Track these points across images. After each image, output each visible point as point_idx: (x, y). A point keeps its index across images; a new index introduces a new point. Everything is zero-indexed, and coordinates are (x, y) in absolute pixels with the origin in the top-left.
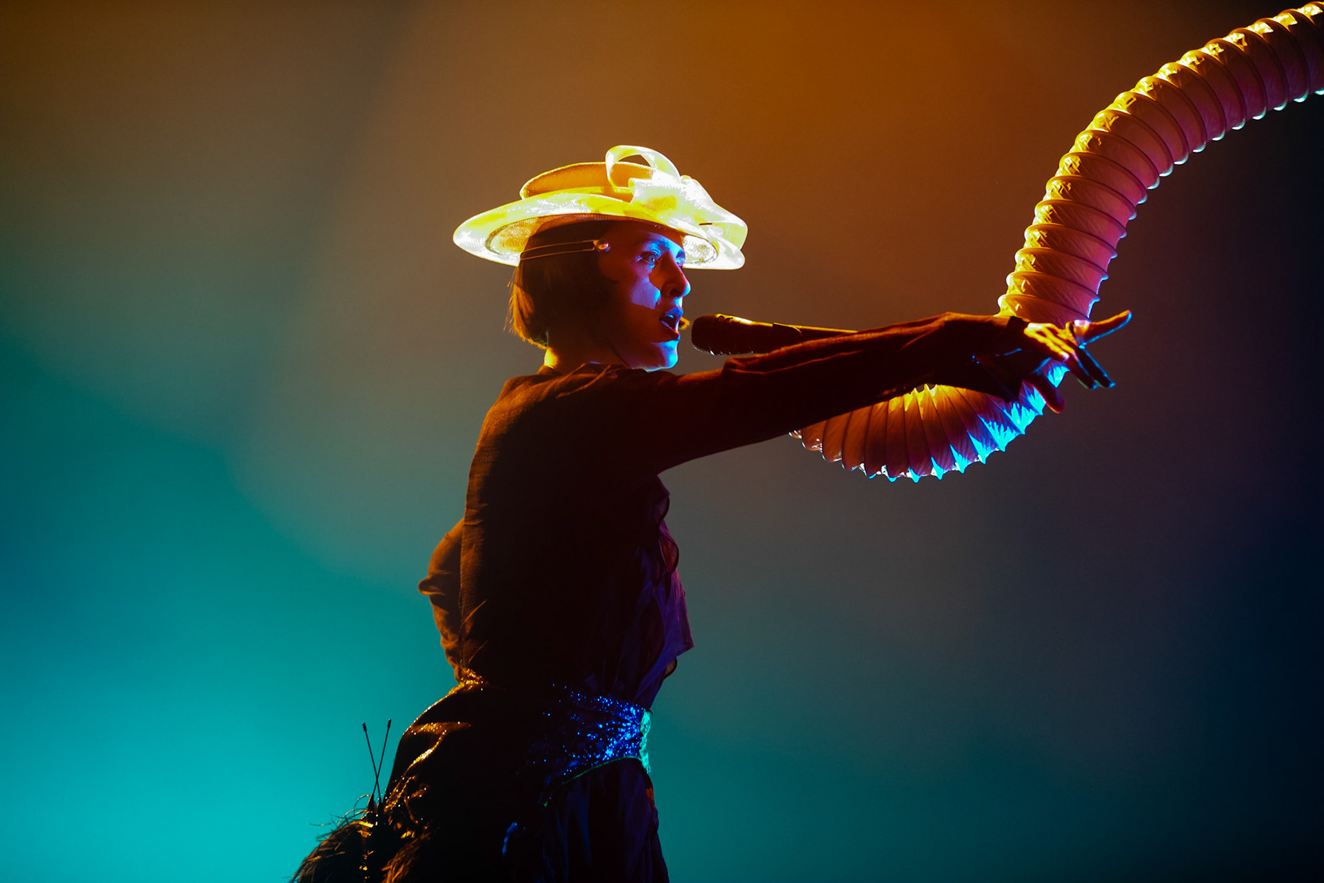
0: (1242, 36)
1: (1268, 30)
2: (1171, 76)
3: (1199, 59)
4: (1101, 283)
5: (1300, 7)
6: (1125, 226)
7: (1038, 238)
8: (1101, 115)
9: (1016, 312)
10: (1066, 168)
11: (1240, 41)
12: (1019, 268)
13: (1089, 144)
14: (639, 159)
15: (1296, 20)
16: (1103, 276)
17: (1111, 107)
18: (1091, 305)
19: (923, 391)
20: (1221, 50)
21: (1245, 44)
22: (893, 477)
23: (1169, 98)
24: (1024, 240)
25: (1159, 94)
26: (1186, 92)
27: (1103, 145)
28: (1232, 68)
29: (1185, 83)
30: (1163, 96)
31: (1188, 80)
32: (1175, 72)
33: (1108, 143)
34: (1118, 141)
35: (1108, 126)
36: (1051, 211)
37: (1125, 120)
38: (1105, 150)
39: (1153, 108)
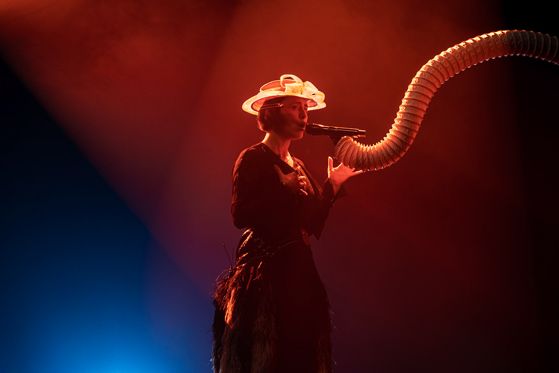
0: (464, 43)
1: (472, 42)
2: (444, 55)
3: (452, 50)
4: (424, 114)
5: (481, 35)
6: (431, 98)
8: (424, 66)
9: (400, 123)
10: (414, 82)
11: (464, 45)
12: (400, 111)
13: (421, 75)
14: (290, 78)
15: (480, 39)
16: (424, 112)
17: (427, 64)
19: (373, 146)
20: (458, 48)
21: (466, 46)
23: (444, 61)
24: (402, 102)
25: (441, 61)
26: (449, 60)
27: (425, 75)
28: (462, 53)
29: (448, 57)
30: (442, 61)
31: (449, 56)
32: (445, 54)
33: (426, 74)
34: (429, 74)
35: (426, 70)
36: (410, 94)
37: (431, 68)
38: (425, 77)
39: (439, 64)
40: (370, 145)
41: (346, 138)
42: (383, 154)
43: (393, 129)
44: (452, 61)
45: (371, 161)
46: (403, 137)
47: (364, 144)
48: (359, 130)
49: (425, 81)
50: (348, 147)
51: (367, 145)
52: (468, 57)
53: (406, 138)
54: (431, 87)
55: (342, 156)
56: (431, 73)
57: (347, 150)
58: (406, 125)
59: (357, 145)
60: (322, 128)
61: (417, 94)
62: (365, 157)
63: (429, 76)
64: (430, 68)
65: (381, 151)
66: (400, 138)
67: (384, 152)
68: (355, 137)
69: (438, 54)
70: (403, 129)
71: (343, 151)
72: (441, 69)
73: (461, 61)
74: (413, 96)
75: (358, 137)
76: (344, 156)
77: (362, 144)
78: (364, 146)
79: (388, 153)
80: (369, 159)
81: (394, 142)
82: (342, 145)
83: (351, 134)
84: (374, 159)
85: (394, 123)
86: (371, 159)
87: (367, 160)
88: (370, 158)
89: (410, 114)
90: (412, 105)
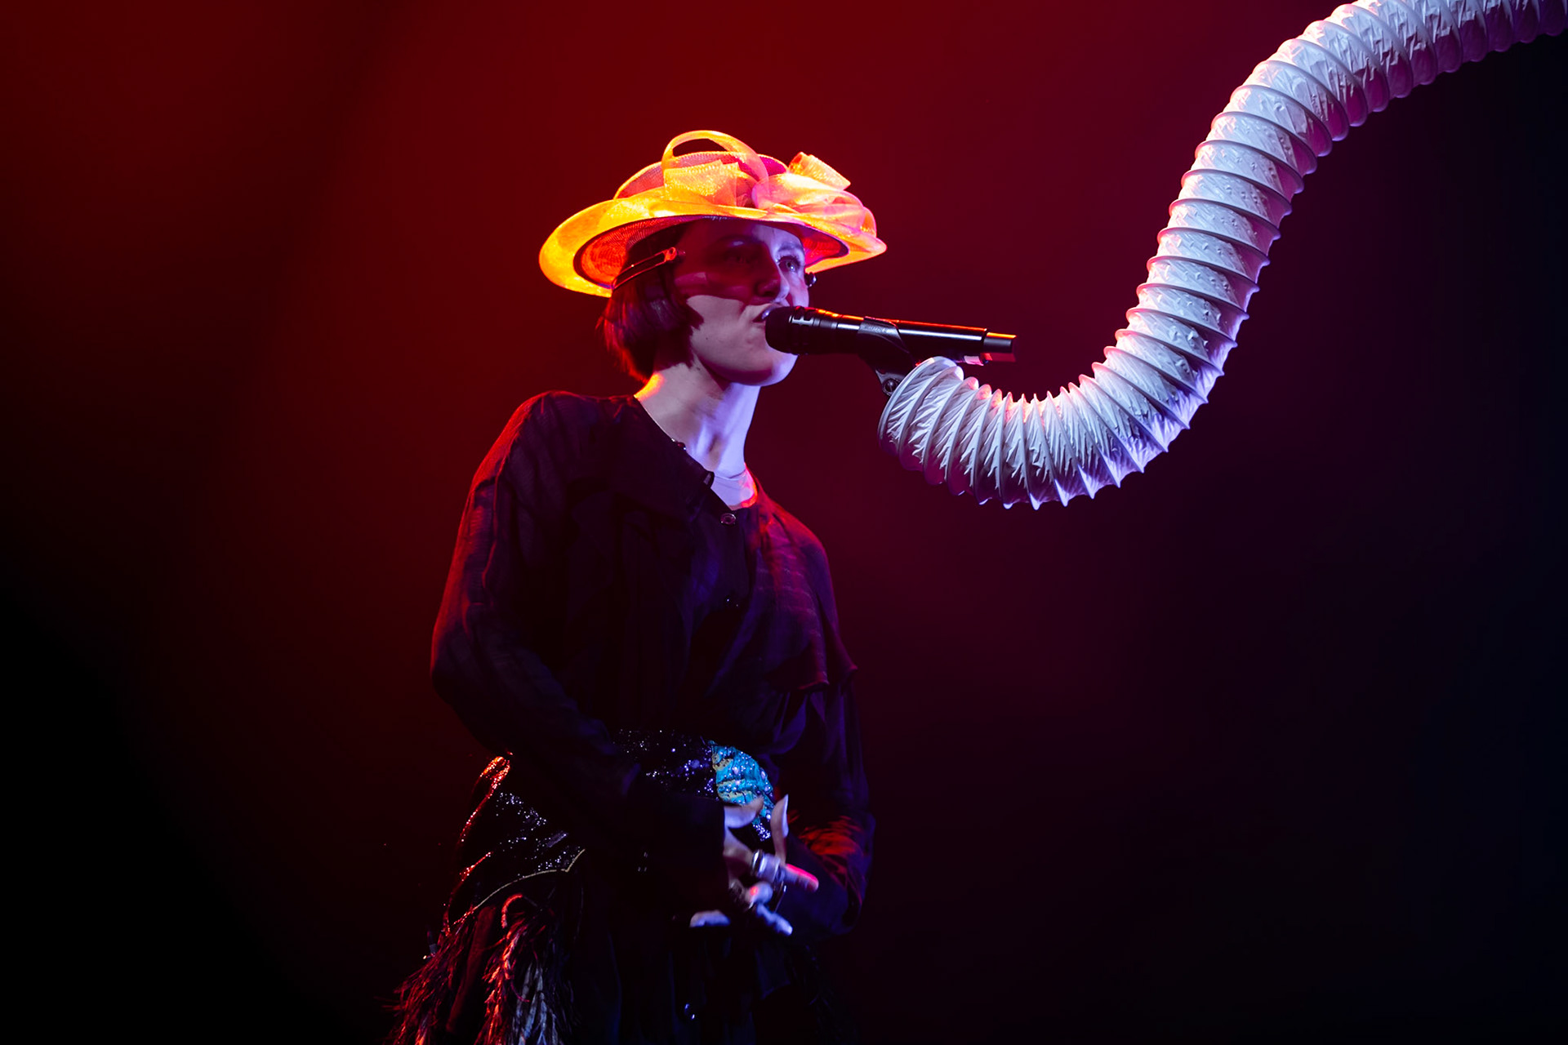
2: (1347, 21)
4: (1261, 270)
6: (1289, 201)
7: (1185, 214)
8: (1261, 67)
9: (1159, 305)
10: (1220, 131)
12: (1161, 252)
16: (1263, 261)
17: (1273, 57)
18: (1248, 297)
19: (1045, 401)
22: (1008, 503)
23: (1344, 47)
24: (1168, 217)
25: (1332, 42)
26: (1364, 40)
27: (1263, 103)
28: (1421, 11)
29: (1363, 29)
30: (1336, 45)
31: (1367, 27)
32: (1351, 15)
33: (1269, 100)
34: (1282, 98)
35: (1270, 80)
36: (1202, 181)
37: (1291, 73)
38: (1265, 108)
39: (1322, 57)
40: (1033, 398)
41: (933, 366)
42: (1090, 435)
43: (1130, 328)
44: (1381, 44)
45: (1036, 464)
46: (1175, 363)
47: (1009, 393)
48: (989, 334)
49: (1266, 127)
50: (941, 405)
51: (1023, 395)
52: (1449, 28)
53: (1187, 366)
54: (1291, 152)
55: (918, 441)
56: (1292, 93)
57: (936, 415)
58: (1185, 314)
59: (982, 394)
60: (834, 325)
61: (1233, 181)
62: (1014, 447)
63: (1283, 108)
64: (1286, 74)
65: (1083, 422)
66: (1160, 367)
67: (1093, 425)
68: (969, 360)
69: (1322, 18)
70: (1174, 327)
71: (920, 421)
72: (1331, 78)
73: (1415, 45)
74: (1217, 191)
75: (983, 360)
76: (926, 440)
77: (999, 393)
78: (1011, 399)
79: (1110, 432)
80: (1028, 454)
81: (1135, 382)
82: (917, 396)
83: (954, 351)
84: (1051, 456)
85: (1136, 302)
86: (1039, 454)
87: (1021, 458)
88: (1036, 448)
89: (1202, 268)
90: (1212, 230)
